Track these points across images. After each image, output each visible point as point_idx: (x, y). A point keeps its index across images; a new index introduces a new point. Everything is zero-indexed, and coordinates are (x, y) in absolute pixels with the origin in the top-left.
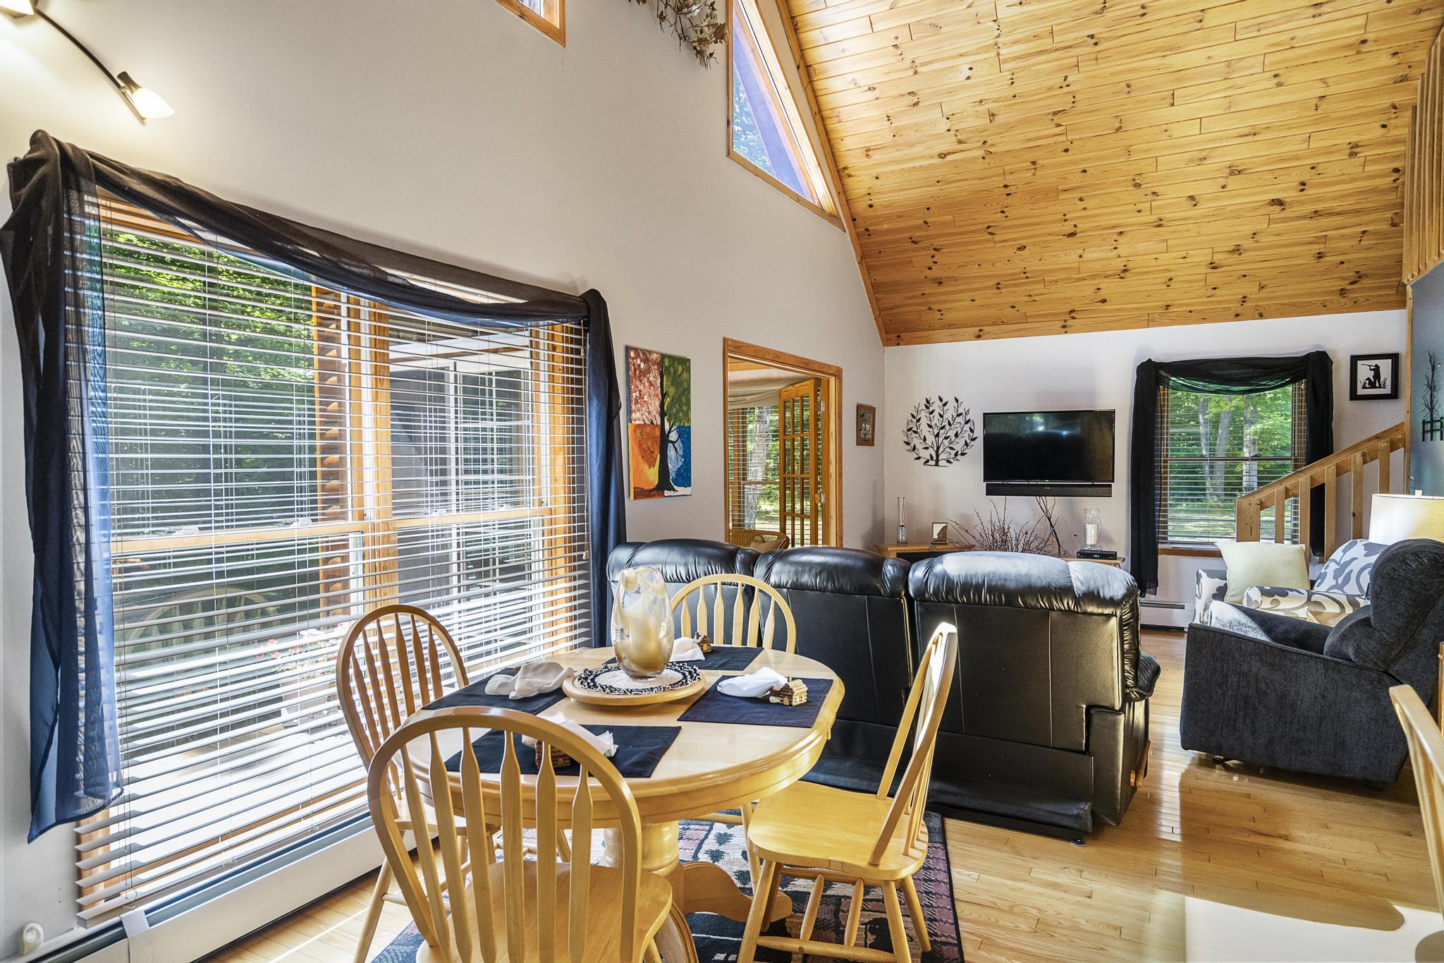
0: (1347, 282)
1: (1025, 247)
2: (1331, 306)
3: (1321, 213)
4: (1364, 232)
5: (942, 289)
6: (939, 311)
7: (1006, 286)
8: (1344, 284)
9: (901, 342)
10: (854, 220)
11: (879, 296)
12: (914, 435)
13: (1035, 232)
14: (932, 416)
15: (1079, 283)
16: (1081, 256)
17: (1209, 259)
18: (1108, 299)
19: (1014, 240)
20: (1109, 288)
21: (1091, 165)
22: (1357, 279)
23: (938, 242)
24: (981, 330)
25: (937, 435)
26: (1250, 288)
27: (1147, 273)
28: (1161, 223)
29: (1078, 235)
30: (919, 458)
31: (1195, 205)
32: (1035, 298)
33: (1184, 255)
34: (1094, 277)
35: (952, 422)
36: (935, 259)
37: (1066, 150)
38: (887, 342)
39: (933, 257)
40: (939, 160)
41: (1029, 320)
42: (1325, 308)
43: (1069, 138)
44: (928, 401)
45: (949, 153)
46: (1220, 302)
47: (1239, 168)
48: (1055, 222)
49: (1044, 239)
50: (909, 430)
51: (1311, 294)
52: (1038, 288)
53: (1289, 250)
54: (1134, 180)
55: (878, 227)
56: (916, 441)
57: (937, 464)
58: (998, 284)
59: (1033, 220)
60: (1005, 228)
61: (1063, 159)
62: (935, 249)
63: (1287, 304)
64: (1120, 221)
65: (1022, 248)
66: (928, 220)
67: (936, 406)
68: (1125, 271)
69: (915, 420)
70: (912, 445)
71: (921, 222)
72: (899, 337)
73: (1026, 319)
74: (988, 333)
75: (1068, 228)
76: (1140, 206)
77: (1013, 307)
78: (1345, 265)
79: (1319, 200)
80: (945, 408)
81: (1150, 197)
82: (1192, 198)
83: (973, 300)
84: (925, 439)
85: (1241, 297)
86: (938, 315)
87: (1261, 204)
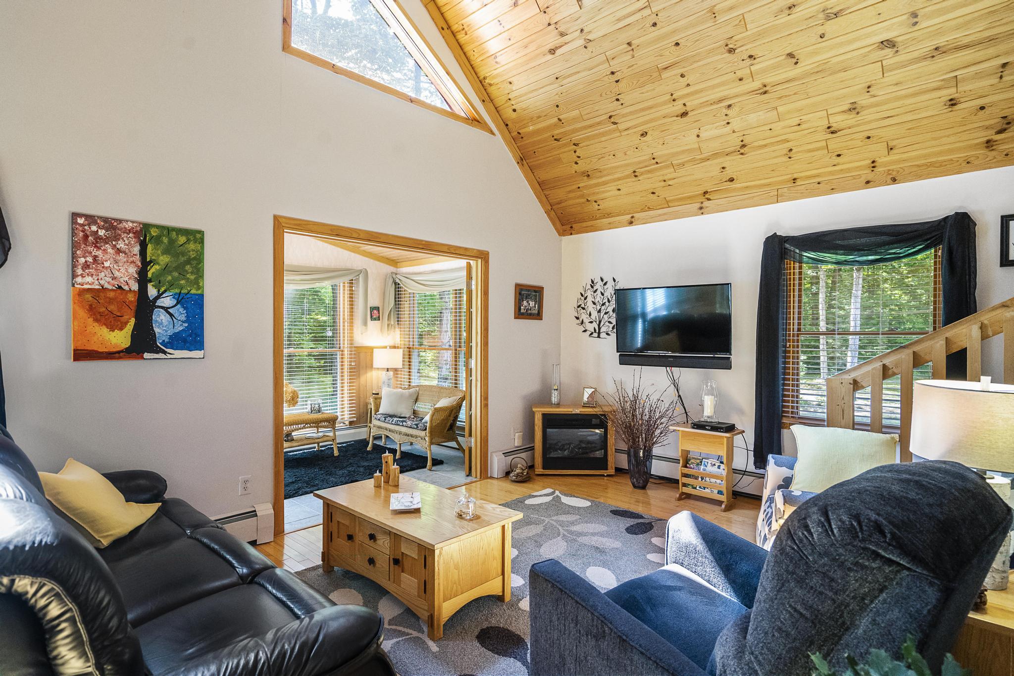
0: (993, 132)
1: (646, 133)
2: (976, 162)
3: (944, 49)
4: (1004, 65)
5: (593, 182)
6: (595, 202)
7: (642, 174)
8: (990, 135)
9: (573, 232)
10: (507, 125)
11: (547, 193)
12: (582, 311)
13: (652, 116)
14: (595, 294)
15: (705, 163)
16: (698, 136)
17: (825, 123)
18: (735, 178)
19: (635, 127)
20: (734, 165)
21: (683, 35)
22: (1005, 126)
23: (576, 138)
24: (632, 217)
25: (599, 311)
26: (877, 151)
27: (765, 146)
28: (765, 89)
29: (690, 114)
30: (585, 331)
31: (796, 63)
32: (670, 183)
33: (798, 122)
34: (716, 155)
35: (610, 299)
36: (577, 154)
37: (655, 25)
38: (562, 233)
39: (575, 152)
40: (550, 57)
41: (670, 204)
42: (969, 165)
43: (654, 10)
44: (593, 282)
45: (557, 48)
46: (849, 170)
47: (835, 10)
48: (665, 103)
49: (660, 122)
50: (579, 306)
51: (951, 151)
52: (669, 173)
53: (912, 100)
54: (727, 45)
55: (527, 130)
56: (584, 316)
57: (599, 337)
58: (634, 172)
59: (646, 104)
60: (624, 116)
61: (653, 35)
62: (574, 144)
63: (923, 165)
64: (726, 93)
65: (644, 134)
66: (561, 117)
67: (599, 286)
68: (744, 146)
69: (583, 298)
70: (581, 320)
71: (556, 120)
72: (571, 227)
73: (668, 204)
74: (638, 219)
75: (678, 108)
76: (739, 74)
77: (653, 193)
78: (987, 111)
79: (939, 32)
80: (606, 287)
81: (748, 62)
82: (791, 55)
83: (619, 190)
84: (590, 315)
85: (870, 162)
86: (595, 205)
87: (870, 48)
